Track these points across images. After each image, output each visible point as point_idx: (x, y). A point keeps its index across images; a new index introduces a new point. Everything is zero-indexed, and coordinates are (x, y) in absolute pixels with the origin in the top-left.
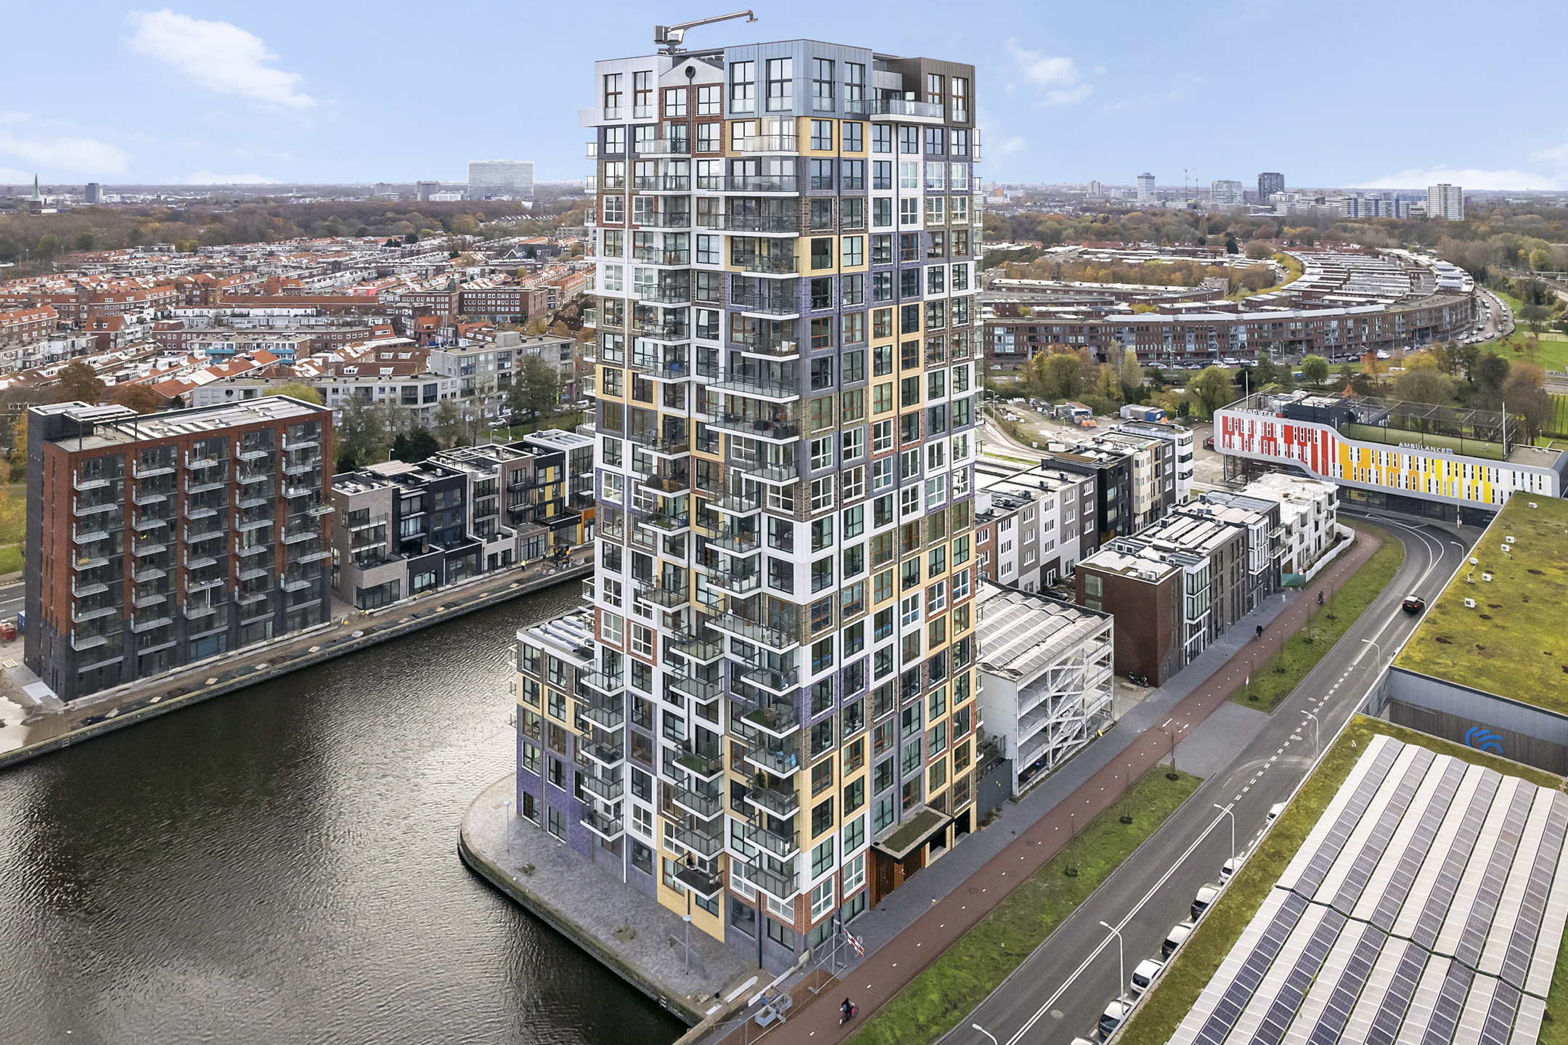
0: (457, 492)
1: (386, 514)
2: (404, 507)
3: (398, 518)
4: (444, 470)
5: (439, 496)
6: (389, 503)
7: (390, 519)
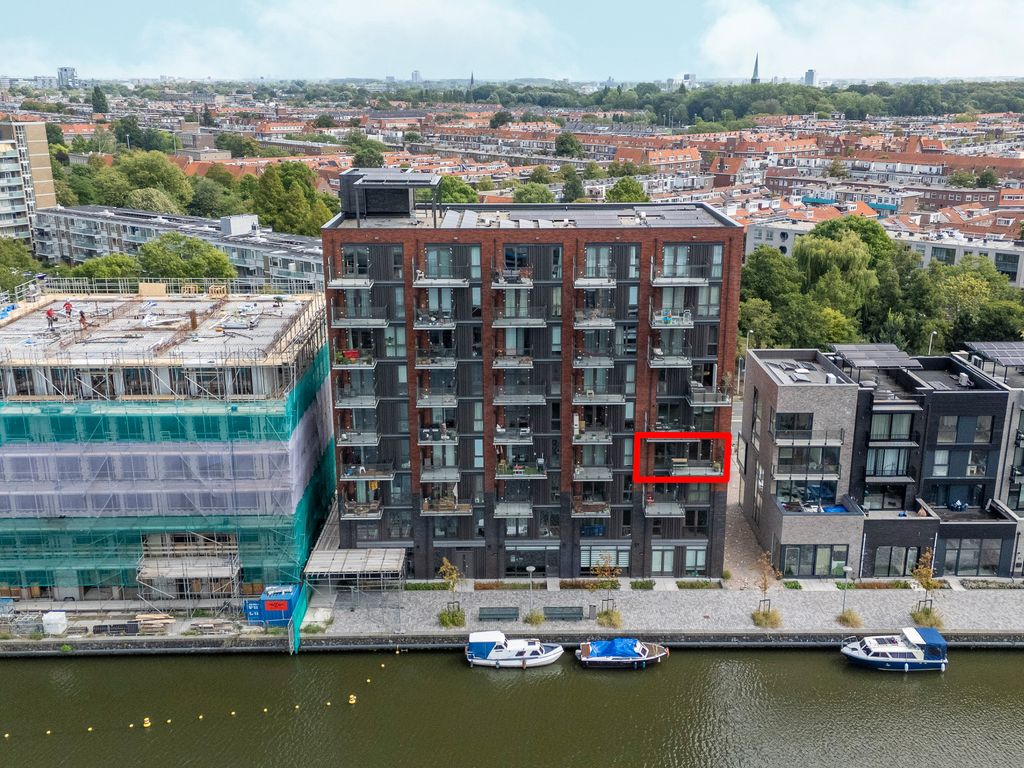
0: (986, 421)
1: (842, 431)
2: (879, 427)
3: (863, 440)
4: (972, 377)
5: (950, 421)
6: (850, 413)
7: (849, 439)
